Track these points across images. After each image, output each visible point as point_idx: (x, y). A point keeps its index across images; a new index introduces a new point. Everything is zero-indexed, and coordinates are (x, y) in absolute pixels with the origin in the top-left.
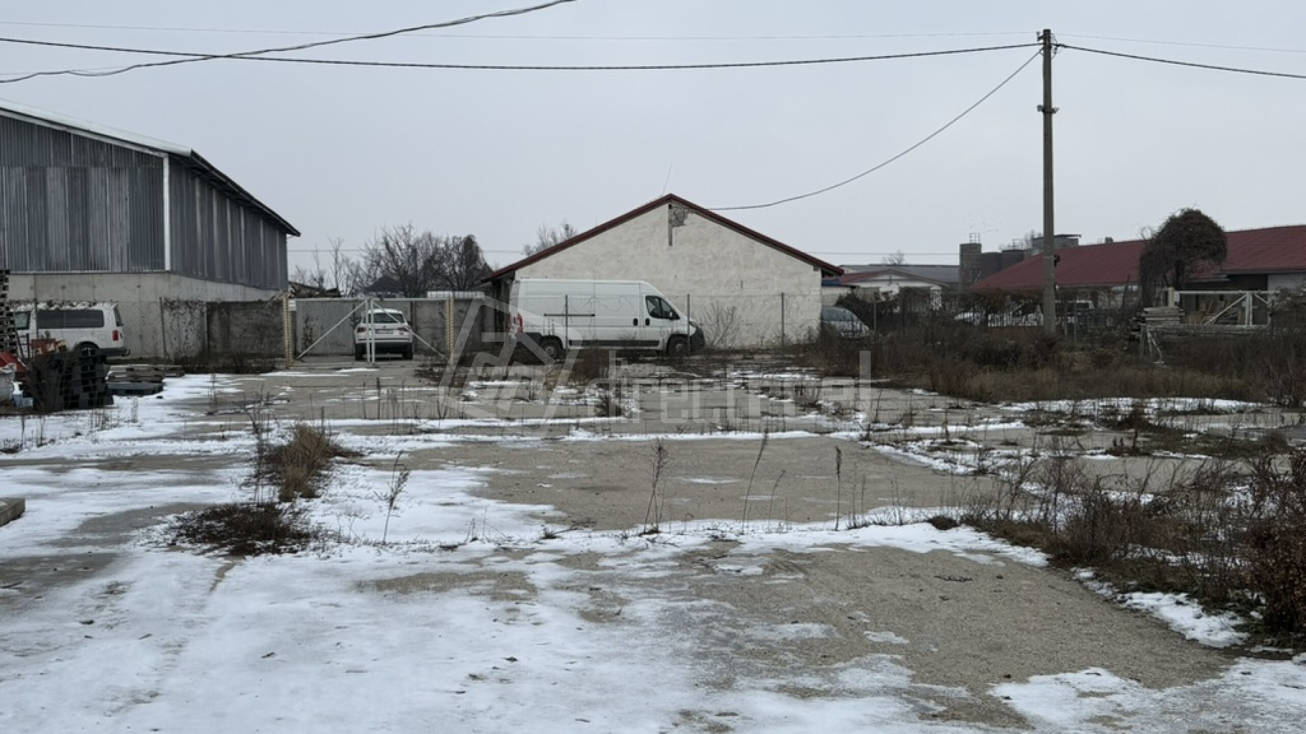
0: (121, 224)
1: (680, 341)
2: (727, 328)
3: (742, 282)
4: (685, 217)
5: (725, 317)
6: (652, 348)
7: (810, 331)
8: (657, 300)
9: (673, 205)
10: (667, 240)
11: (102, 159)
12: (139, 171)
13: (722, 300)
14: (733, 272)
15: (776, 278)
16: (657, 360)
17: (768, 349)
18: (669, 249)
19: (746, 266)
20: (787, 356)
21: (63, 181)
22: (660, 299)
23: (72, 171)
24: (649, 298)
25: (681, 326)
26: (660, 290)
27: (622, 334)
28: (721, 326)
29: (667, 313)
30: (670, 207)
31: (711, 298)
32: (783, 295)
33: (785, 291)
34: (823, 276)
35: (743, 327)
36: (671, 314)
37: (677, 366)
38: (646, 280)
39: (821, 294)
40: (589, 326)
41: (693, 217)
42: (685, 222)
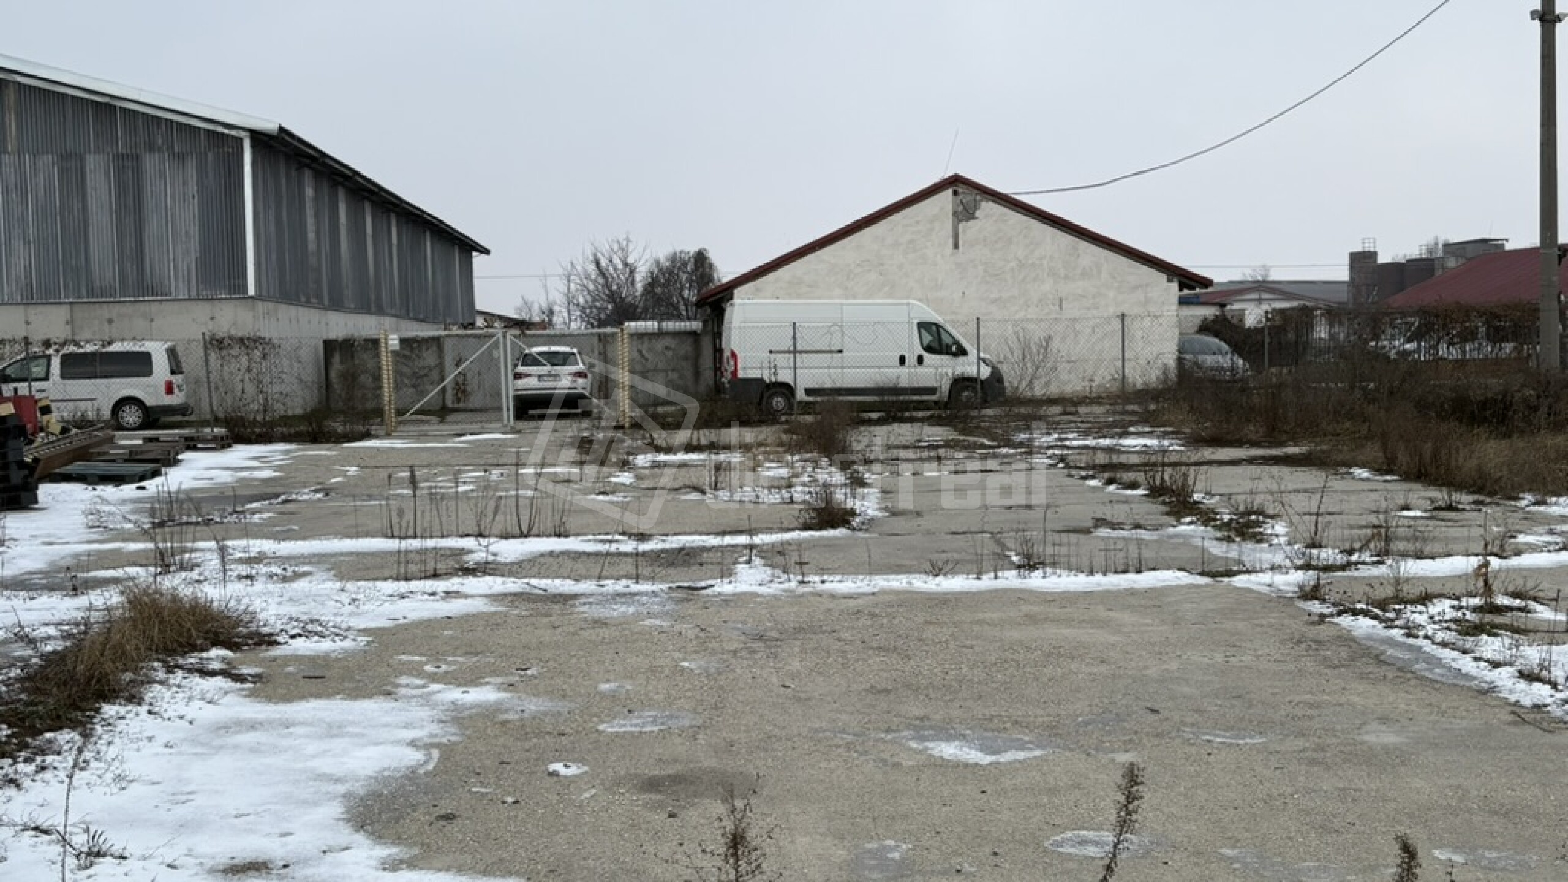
0: (186, 232)
1: (966, 388)
2: (1037, 369)
3: (1061, 300)
4: (976, 208)
5: (1035, 351)
6: (925, 398)
7: (1165, 370)
8: (934, 328)
9: (960, 190)
10: (951, 241)
11: (160, 141)
12: (210, 155)
13: (1031, 326)
14: (1048, 286)
15: (1111, 294)
16: (932, 417)
17: (1100, 397)
18: (953, 255)
19: (1066, 277)
20: (1130, 408)
21: (107, 174)
22: (938, 326)
23: (120, 158)
24: (922, 325)
25: (967, 366)
26: (940, 314)
27: (878, 378)
28: (1029, 365)
29: (949, 347)
30: (955, 193)
31: (1015, 324)
32: (1123, 316)
33: (1126, 312)
34: (1181, 289)
35: (1063, 367)
36: (954, 349)
37: (961, 426)
38: (920, 300)
39: (1177, 316)
40: (829, 367)
41: (988, 208)
42: (978, 214)
